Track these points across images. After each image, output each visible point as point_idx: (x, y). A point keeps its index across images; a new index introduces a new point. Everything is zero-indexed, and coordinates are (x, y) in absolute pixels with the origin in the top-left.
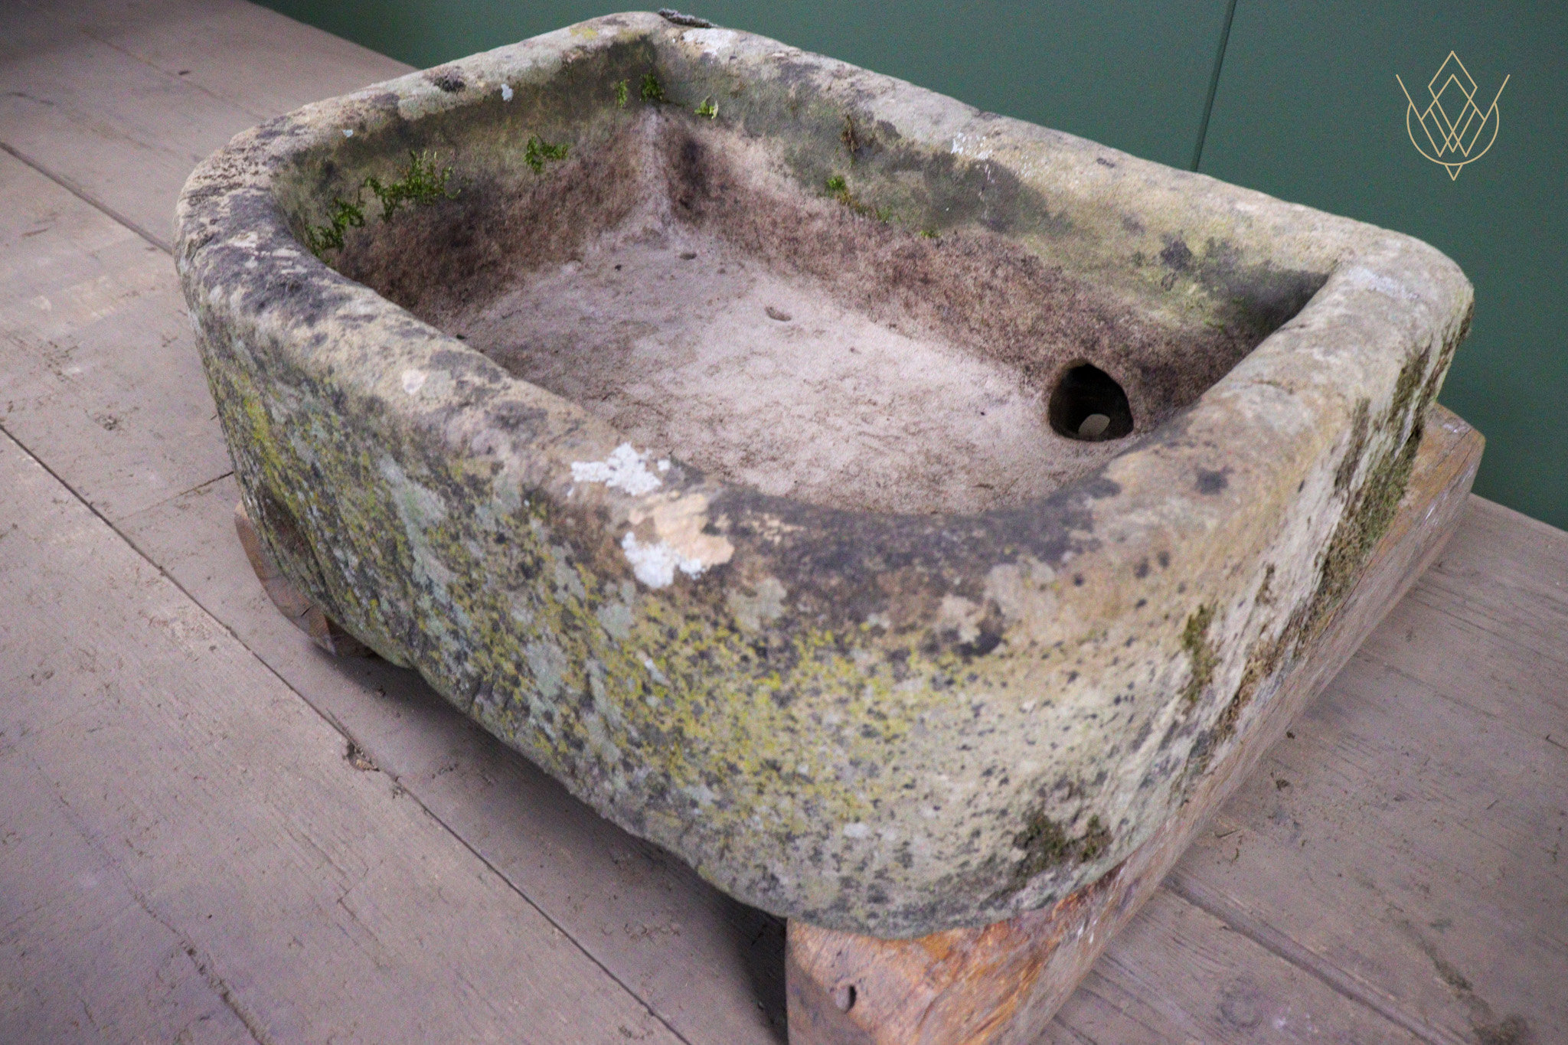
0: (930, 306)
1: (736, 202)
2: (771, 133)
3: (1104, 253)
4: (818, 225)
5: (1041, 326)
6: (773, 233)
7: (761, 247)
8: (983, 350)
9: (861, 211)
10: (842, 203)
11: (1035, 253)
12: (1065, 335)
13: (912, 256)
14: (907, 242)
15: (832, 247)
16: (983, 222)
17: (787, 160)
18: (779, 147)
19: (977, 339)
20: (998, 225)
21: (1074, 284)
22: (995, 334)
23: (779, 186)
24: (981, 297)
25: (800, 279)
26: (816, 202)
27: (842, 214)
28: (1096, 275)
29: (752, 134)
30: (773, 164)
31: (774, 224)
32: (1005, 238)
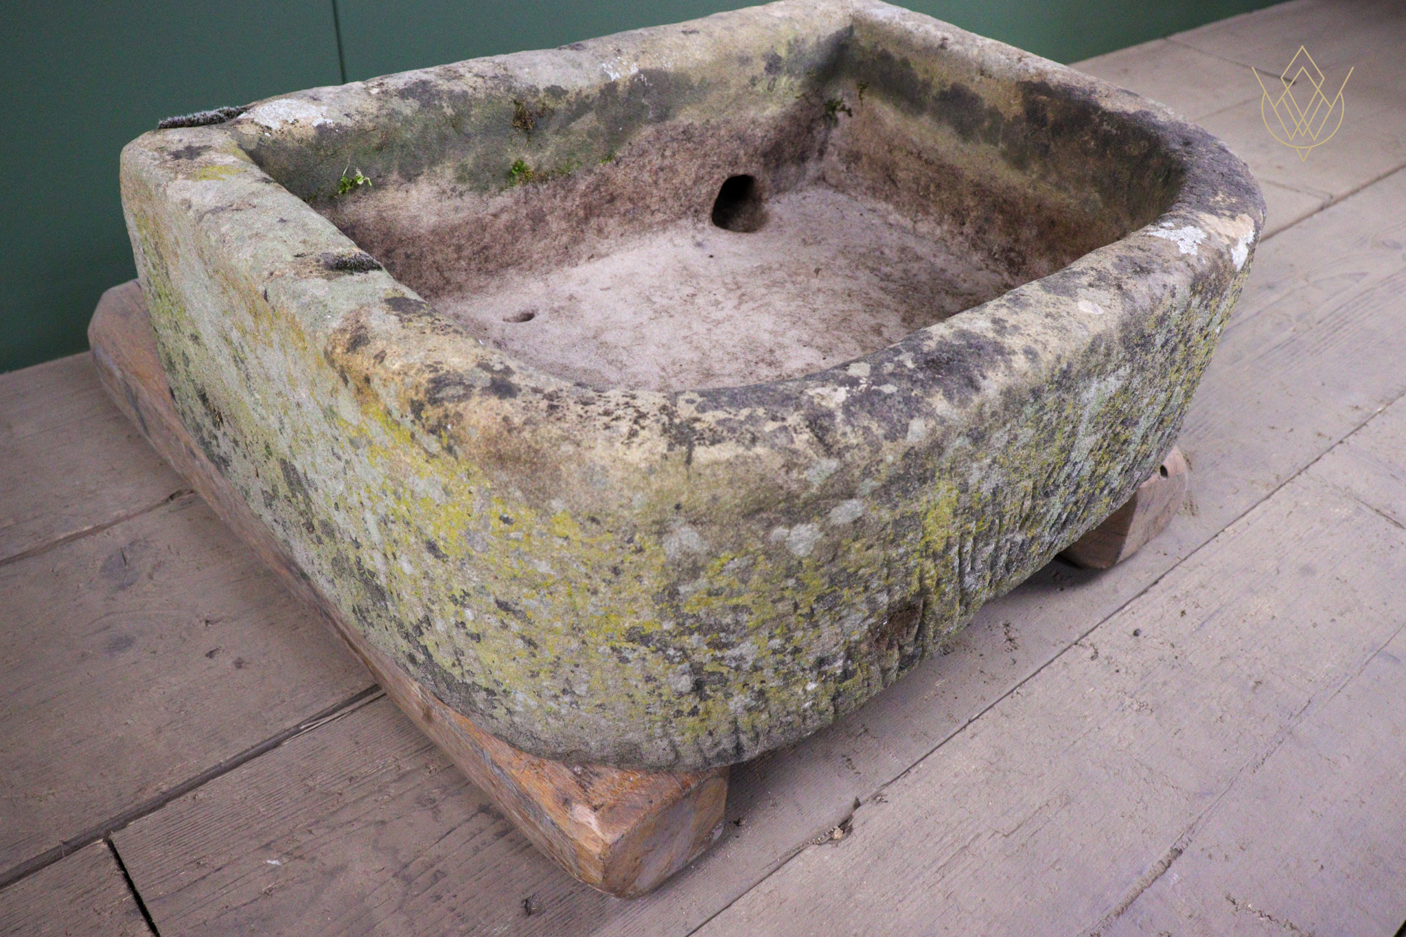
0: (617, 218)
1: (408, 256)
2: (433, 163)
3: (732, 91)
4: (505, 217)
5: (702, 172)
6: (459, 258)
7: (448, 282)
8: (665, 222)
9: (543, 180)
10: (525, 183)
11: (690, 121)
12: (718, 167)
13: (597, 187)
14: (590, 179)
15: (522, 231)
16: (649, 122)
17: (460, 179)
18: (447, 172)
19: (659, 217)
20: (662, 117)
21: (718, 128)
22: (670, 202)
23: (456, 209)
24: (656, 182)
25: (495, 282)
26: (499, 199)
27: (527, 192)
28: (730, 111)
29: (410, 176)
30: (444, 192)
31: (459, 248)
32: (668, 123)
